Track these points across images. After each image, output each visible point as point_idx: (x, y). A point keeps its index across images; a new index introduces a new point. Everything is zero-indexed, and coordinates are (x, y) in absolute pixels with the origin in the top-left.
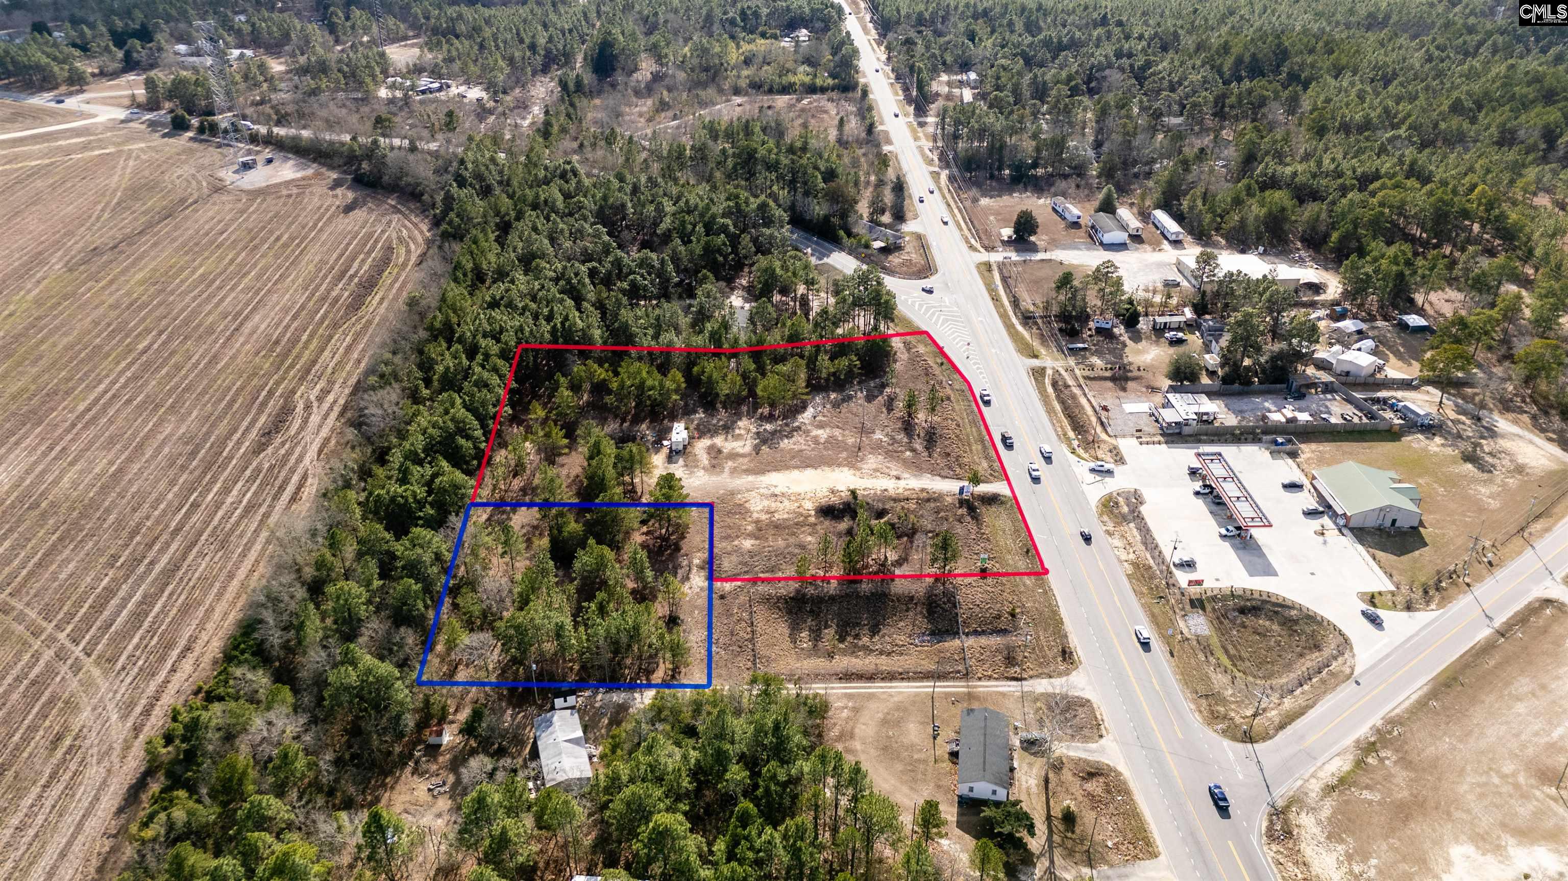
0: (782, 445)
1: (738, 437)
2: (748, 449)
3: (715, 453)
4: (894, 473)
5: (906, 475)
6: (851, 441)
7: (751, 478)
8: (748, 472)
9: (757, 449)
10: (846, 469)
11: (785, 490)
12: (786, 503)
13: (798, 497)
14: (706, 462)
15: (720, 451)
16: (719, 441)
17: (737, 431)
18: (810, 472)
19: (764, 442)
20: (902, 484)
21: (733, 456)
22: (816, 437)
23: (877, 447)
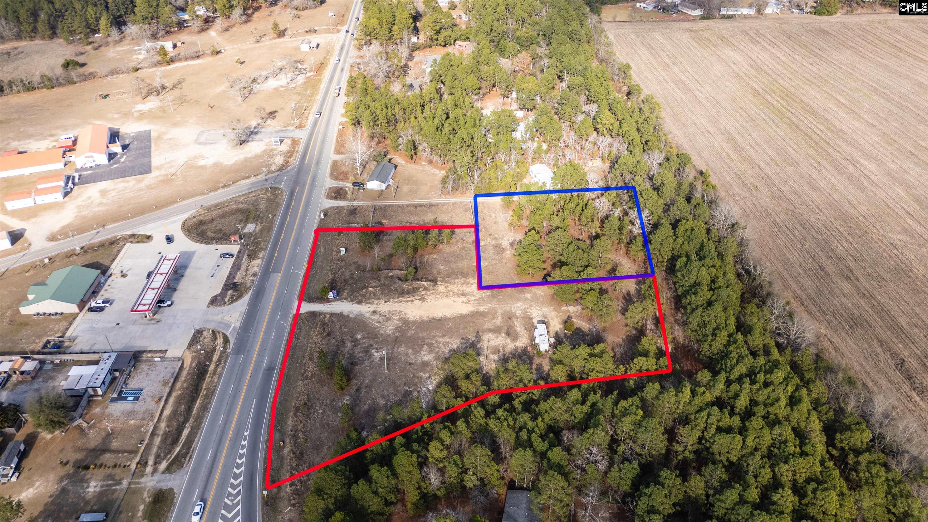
0: (458, 341)
1: (496, 351)
2: (486, 337)
3: (511, 333)
4: (376, 317)
5: (367, 315)
6: (402, 349)
7: (482, 309)
8: (483, 314)
9: (479, 338)
10: (411, 319)
11: (456, 299)
12: (456, 290)
13: (447, 294)
14: (516, 323)
15: (508, 334)
16: (510, 346)
17: (496, 357)
18: (438, 314)
19: (473, 345)
20: (373, 308)
21: (496, 330)
22: (430, 352)
23: (384, 341)
